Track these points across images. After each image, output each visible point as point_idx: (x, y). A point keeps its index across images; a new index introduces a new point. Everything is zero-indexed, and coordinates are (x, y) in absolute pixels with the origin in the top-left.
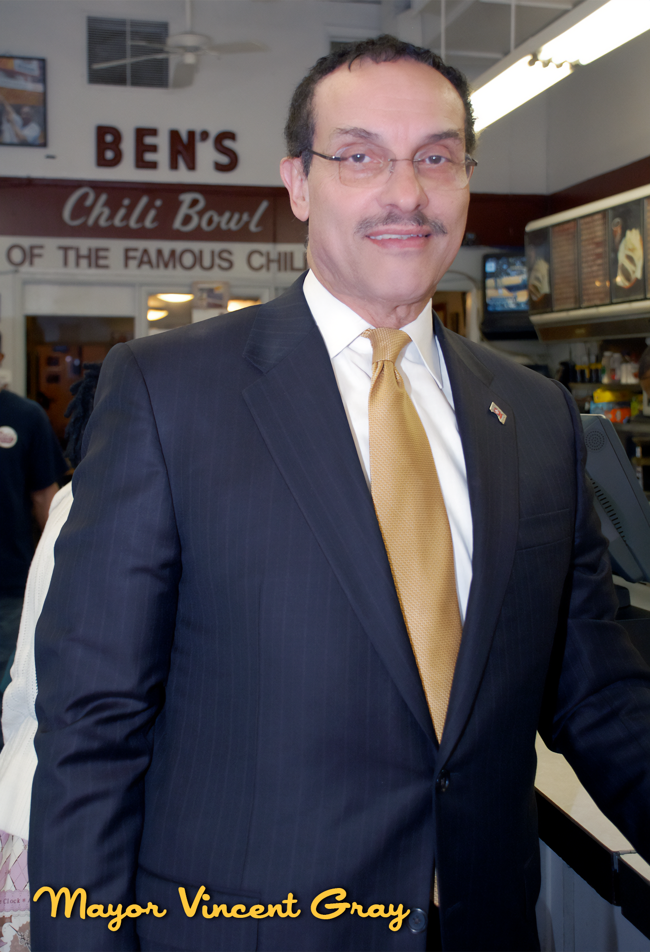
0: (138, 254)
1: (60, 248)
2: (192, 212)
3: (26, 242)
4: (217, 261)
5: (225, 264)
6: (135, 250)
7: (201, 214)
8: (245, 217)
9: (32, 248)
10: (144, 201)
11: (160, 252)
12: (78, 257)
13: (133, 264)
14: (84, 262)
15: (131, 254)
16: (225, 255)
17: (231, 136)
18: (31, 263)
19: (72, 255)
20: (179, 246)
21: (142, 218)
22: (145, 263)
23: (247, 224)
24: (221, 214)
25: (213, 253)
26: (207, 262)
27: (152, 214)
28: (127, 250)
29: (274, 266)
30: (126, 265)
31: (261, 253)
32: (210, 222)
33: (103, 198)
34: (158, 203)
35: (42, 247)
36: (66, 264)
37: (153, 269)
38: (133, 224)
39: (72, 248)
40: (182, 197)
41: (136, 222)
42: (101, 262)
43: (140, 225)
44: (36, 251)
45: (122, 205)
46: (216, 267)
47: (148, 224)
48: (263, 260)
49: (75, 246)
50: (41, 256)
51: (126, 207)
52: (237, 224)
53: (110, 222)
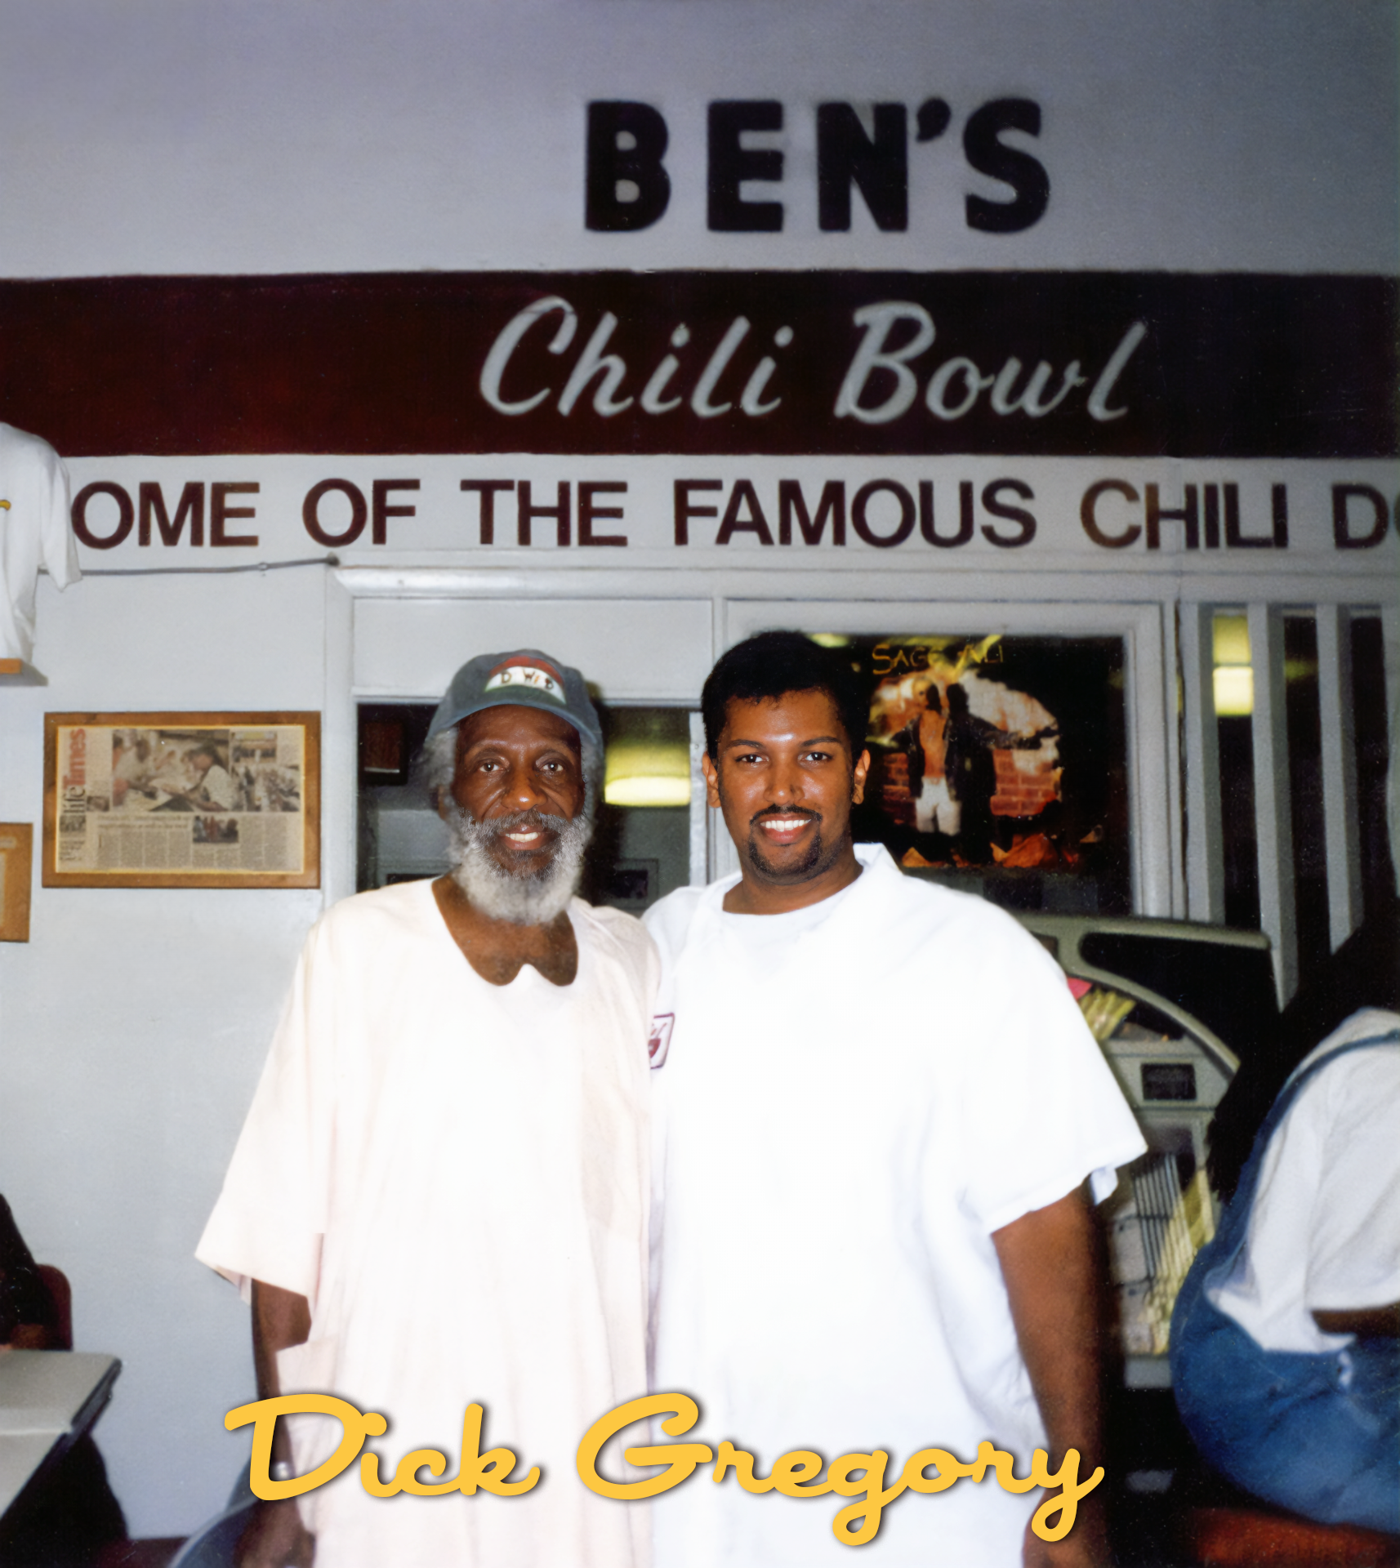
0: (720, 500)
1: (467, 485)
2: (894, 362)
3: (364, 469)
4: (981, 516)
5: (1010, 528)
6: (715, 485)
7: (923, 368)
8: (1072, 375)
9: (381, 488)
10: (740, 328)
11: (790, 492)
12: (527, 512)
13: (703, 530)
14: (544, 529)
15: (695, 498)
16: (1006, 497)
17: (1026, 115)
18: (380, 537)
19: (506, 505)
20: (854, 470)
21: (730, 387)
22: (744, 527)
23: (1080, 395)
24: (990, 368)
25: (966, 490)
26: (947, 522)
27: (765, 369)
28: (682, 488)
29: (1172, 532)
30: (681, 537)
31: (1131, 494)
32: (955, 392)
33: (608, 325)
34: (784, 337)
35: (413, 485)
36: (487, 536)
37: (767, 548)
38: (701, 405)
39: (506, 485)
40: (861, 317)
41: (714, 400)
42: (600, 527)
43: (726, 407)
44: (394, 498)
45: (667, 349)
46: (978, 537)
47: (750, 404)
48: (1137, 515)
49: (517, 477)
50: (408, 511)
51: (679, 353)
52: (1044, 399)
53: (629, 401)
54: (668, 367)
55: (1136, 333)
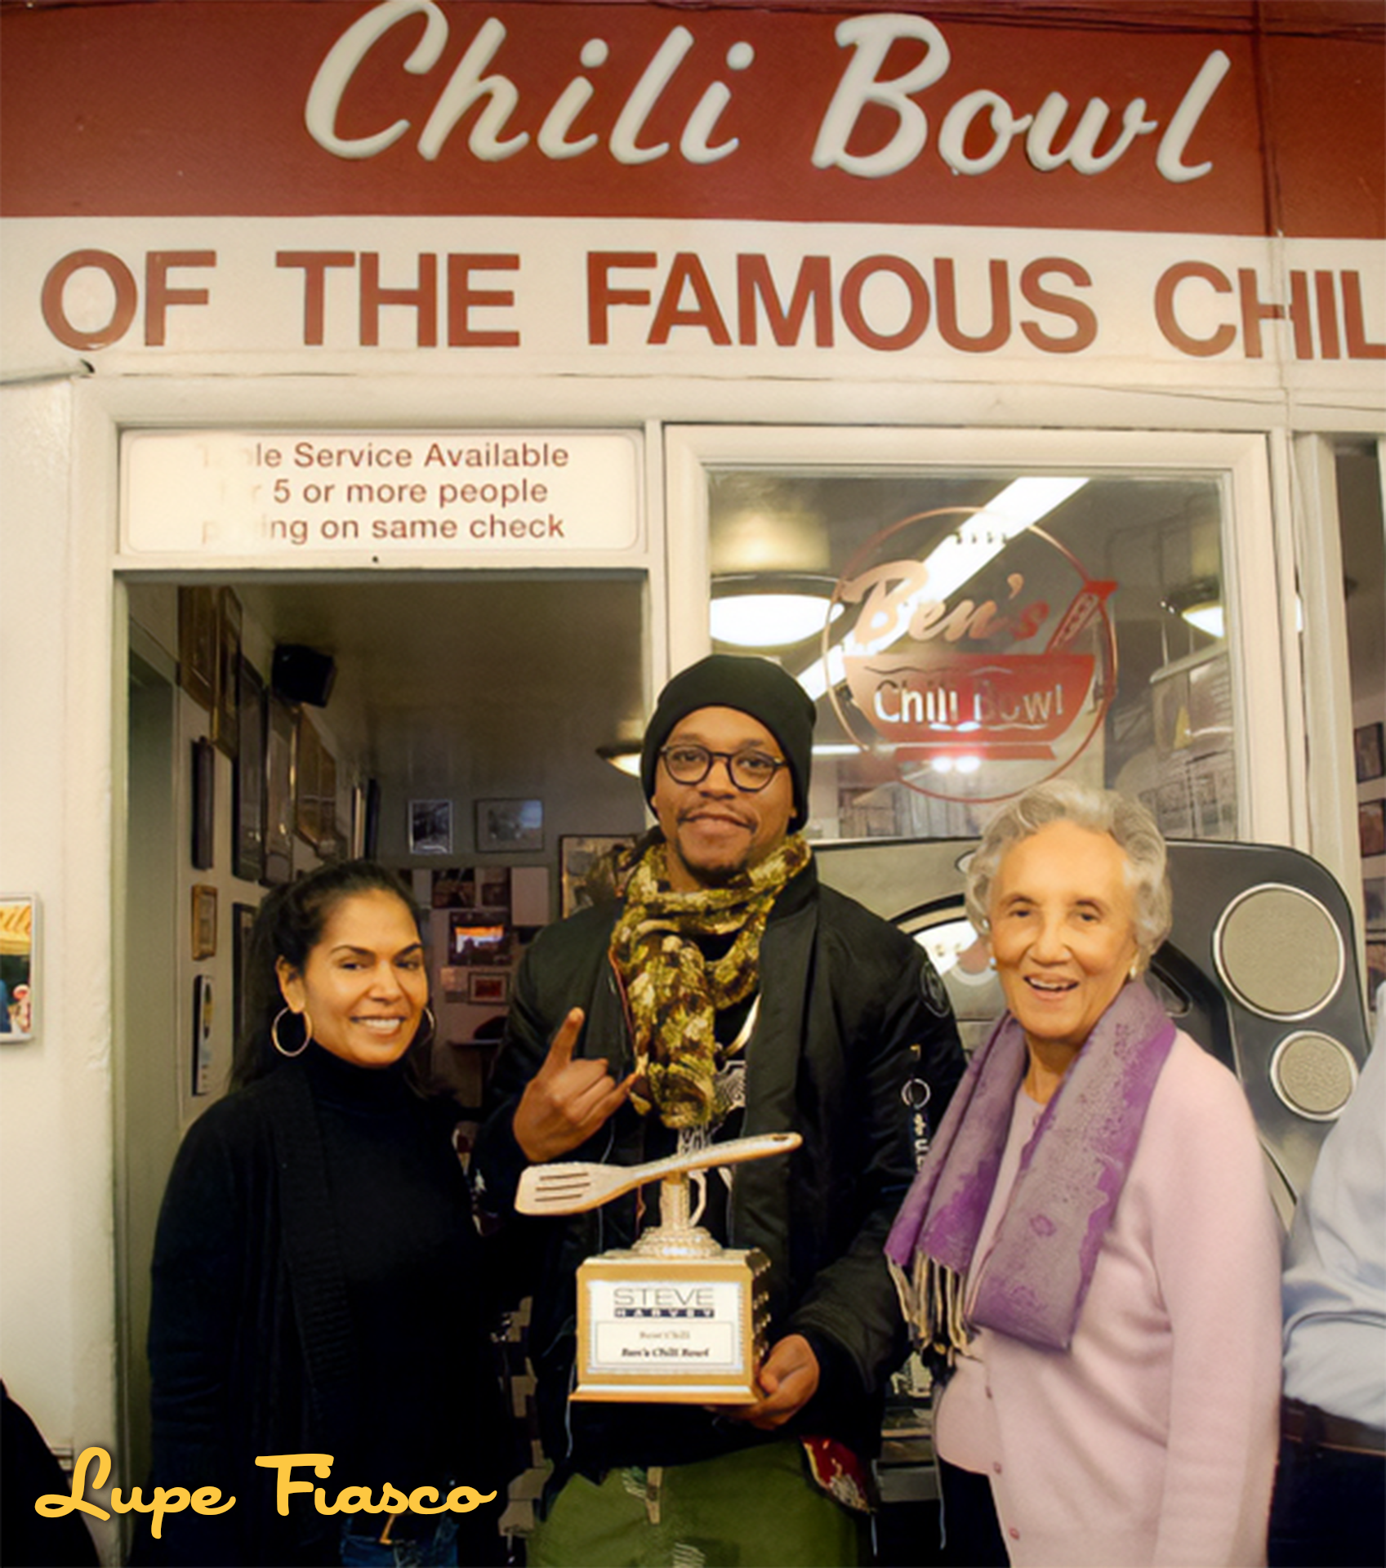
0: (654, 281)
1: (285, 259)
2: (894, 93)
3: (134, 237)
4: (1021, 309)
5: (1061, 326)
6: (647, 260)
7: (935, 102)
8: (1136, 119)
9: (159, 263)
10: (679, 41)
11: (753, 270)
12: (373, 296)
14: (398, 321)
15: (618, 279)
16: (1054, 283)
18: (155, 335)
19: (342, 286)
20: (841, 242)
21: (666, 120)
22: (688, 319)
23: (1148, 144)
24: (1026, 104)
25: (998, 270)
26: (974, 317)
27: (716, 97)
28: (599, 263)
29: (1277, 334)
30: (598, 333)
31: (1220, 282)
32: (979, 137)
33: (491, 34)
34: (741, 55)
35: (206, 259)
36: (314, 333)
37: (722, 349)
38: (624, 146)
39: (343, 259)
40: (848, 31)
41: (644, 140)
42: (480, 319)
43: (662, 149)
44: (178, 278)
45: (576, 69)
46: (1017, 335)
47: (695, 144)
48: (1229, 309)
49: (358, 247)
50: (199, 297)
51: (591, 74)
52: (1099, 150)
53: (522, 139)
54: (578, 93)
55: (1216, 66)
